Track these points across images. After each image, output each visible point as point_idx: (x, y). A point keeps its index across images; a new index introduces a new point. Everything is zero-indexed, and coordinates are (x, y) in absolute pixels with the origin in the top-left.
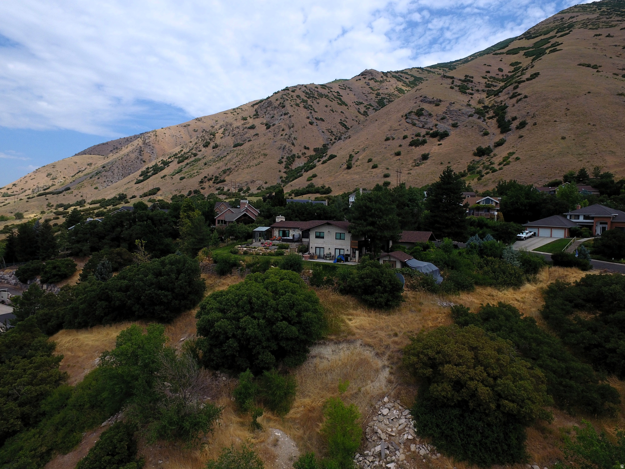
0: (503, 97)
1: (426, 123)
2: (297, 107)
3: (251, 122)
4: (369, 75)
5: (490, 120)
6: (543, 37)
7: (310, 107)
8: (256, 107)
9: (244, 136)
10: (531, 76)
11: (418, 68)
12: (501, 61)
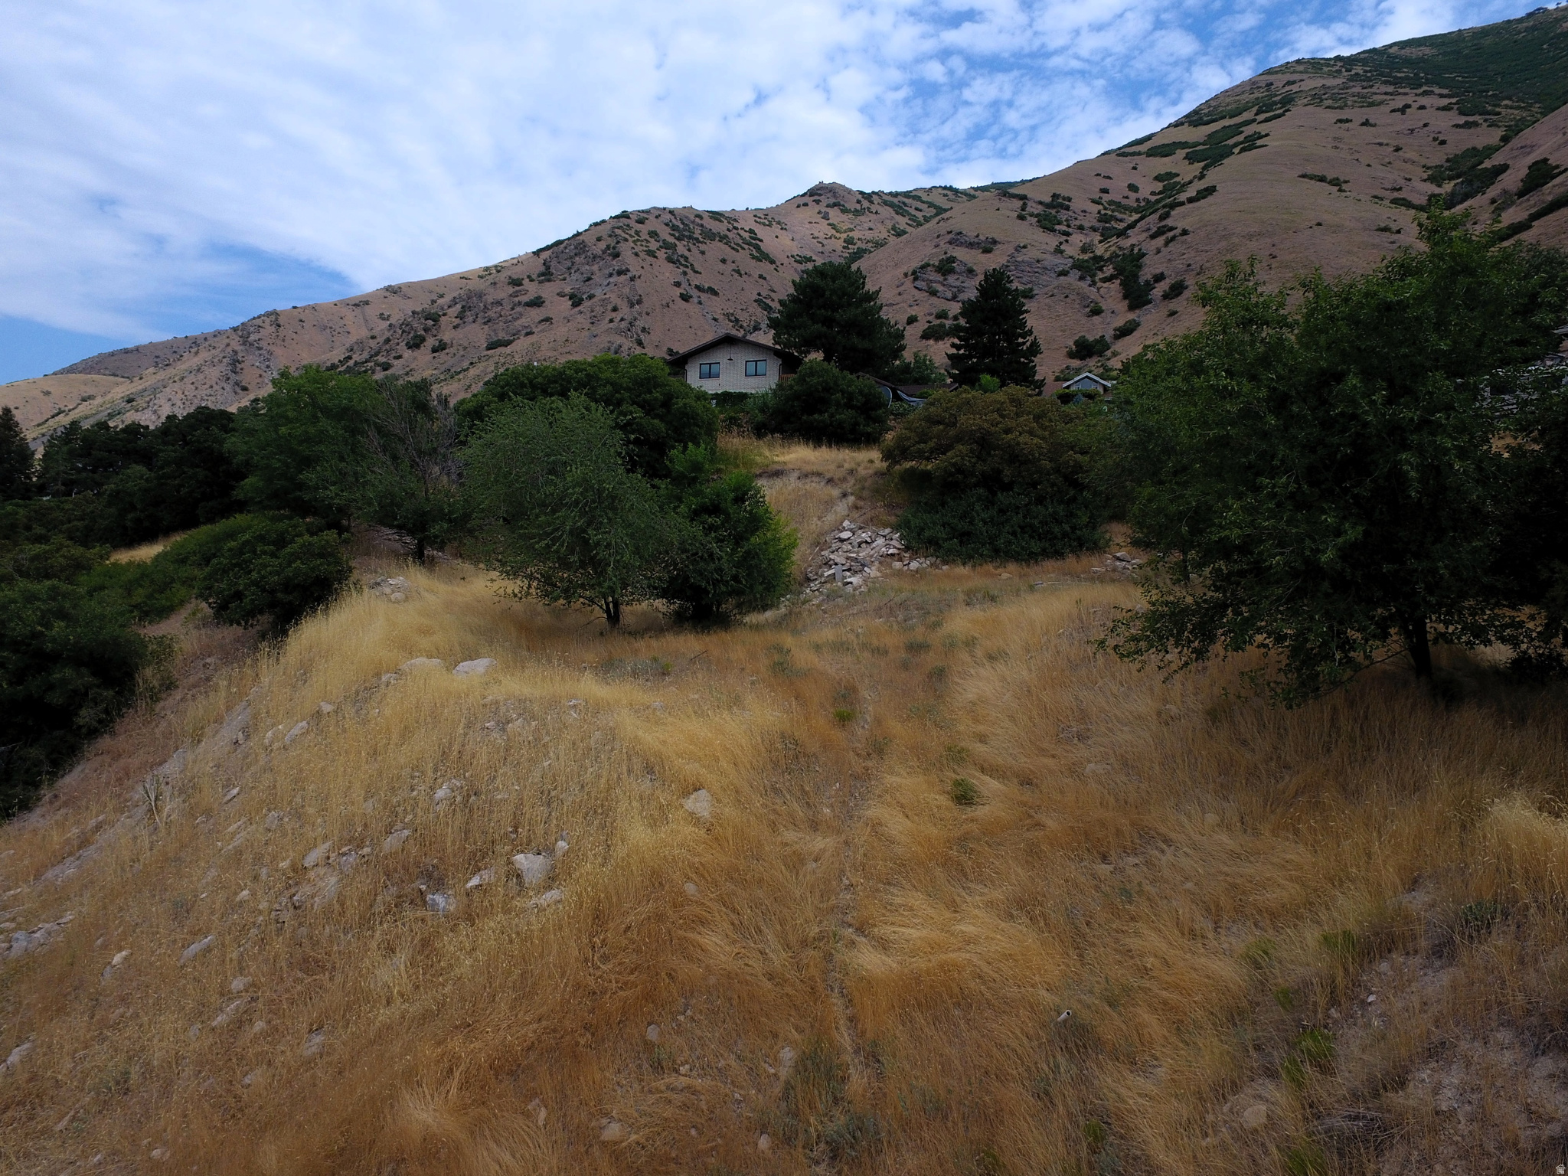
0: (1135, 238)
1: (961, 290)
2: (650, 259)
3: (532, 290)
4: (829, 195)
5: (1106, 285)
6: (1227, 122)
7: (682, 260)
8: (545, 255)
9: (516, 324)
10: (1198, 192)
11: (945, 188)
12: (1134, 168)
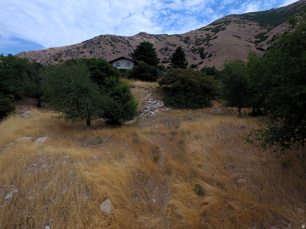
0: (202, 45)
1: (169, 54)
2: (107, 45)
3: (82, 50)
4: (143, 34)
5: (197, 54)
6: (219, 25)
7: (113, 45)
8: (84, 43)
9: (78, 57)
10: (214, 37)
11: (166, 34)
12: (202, 33)
